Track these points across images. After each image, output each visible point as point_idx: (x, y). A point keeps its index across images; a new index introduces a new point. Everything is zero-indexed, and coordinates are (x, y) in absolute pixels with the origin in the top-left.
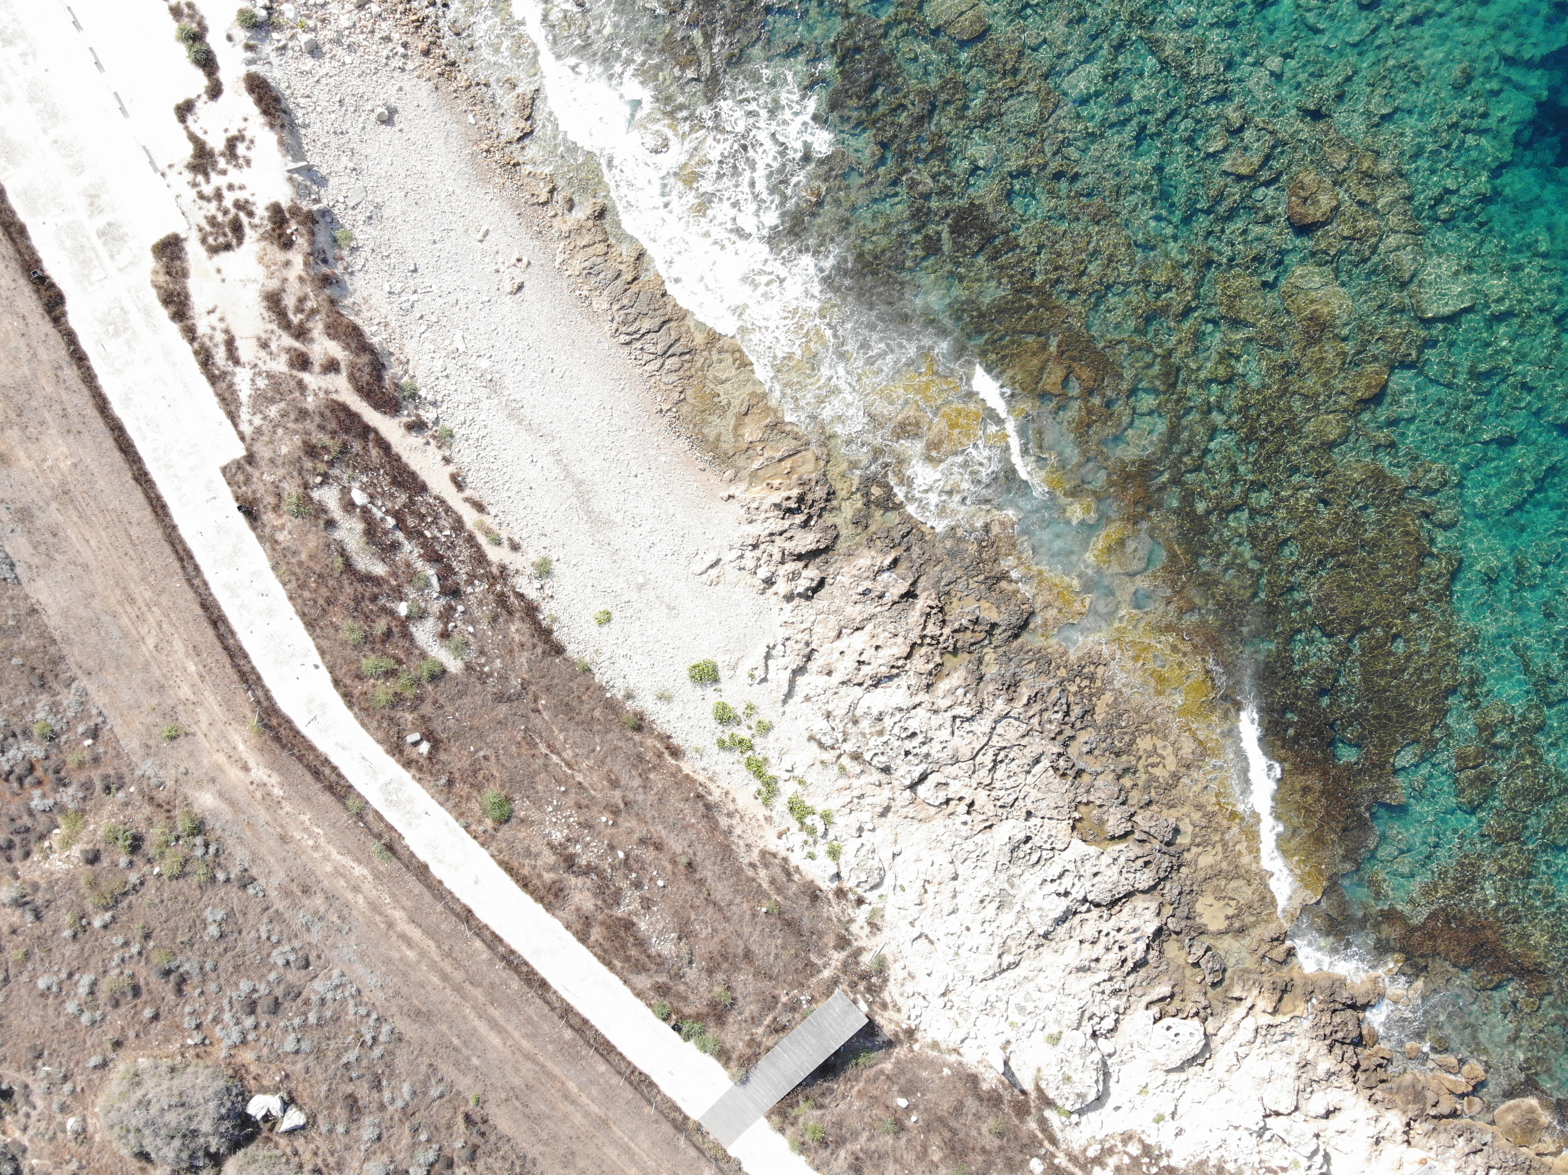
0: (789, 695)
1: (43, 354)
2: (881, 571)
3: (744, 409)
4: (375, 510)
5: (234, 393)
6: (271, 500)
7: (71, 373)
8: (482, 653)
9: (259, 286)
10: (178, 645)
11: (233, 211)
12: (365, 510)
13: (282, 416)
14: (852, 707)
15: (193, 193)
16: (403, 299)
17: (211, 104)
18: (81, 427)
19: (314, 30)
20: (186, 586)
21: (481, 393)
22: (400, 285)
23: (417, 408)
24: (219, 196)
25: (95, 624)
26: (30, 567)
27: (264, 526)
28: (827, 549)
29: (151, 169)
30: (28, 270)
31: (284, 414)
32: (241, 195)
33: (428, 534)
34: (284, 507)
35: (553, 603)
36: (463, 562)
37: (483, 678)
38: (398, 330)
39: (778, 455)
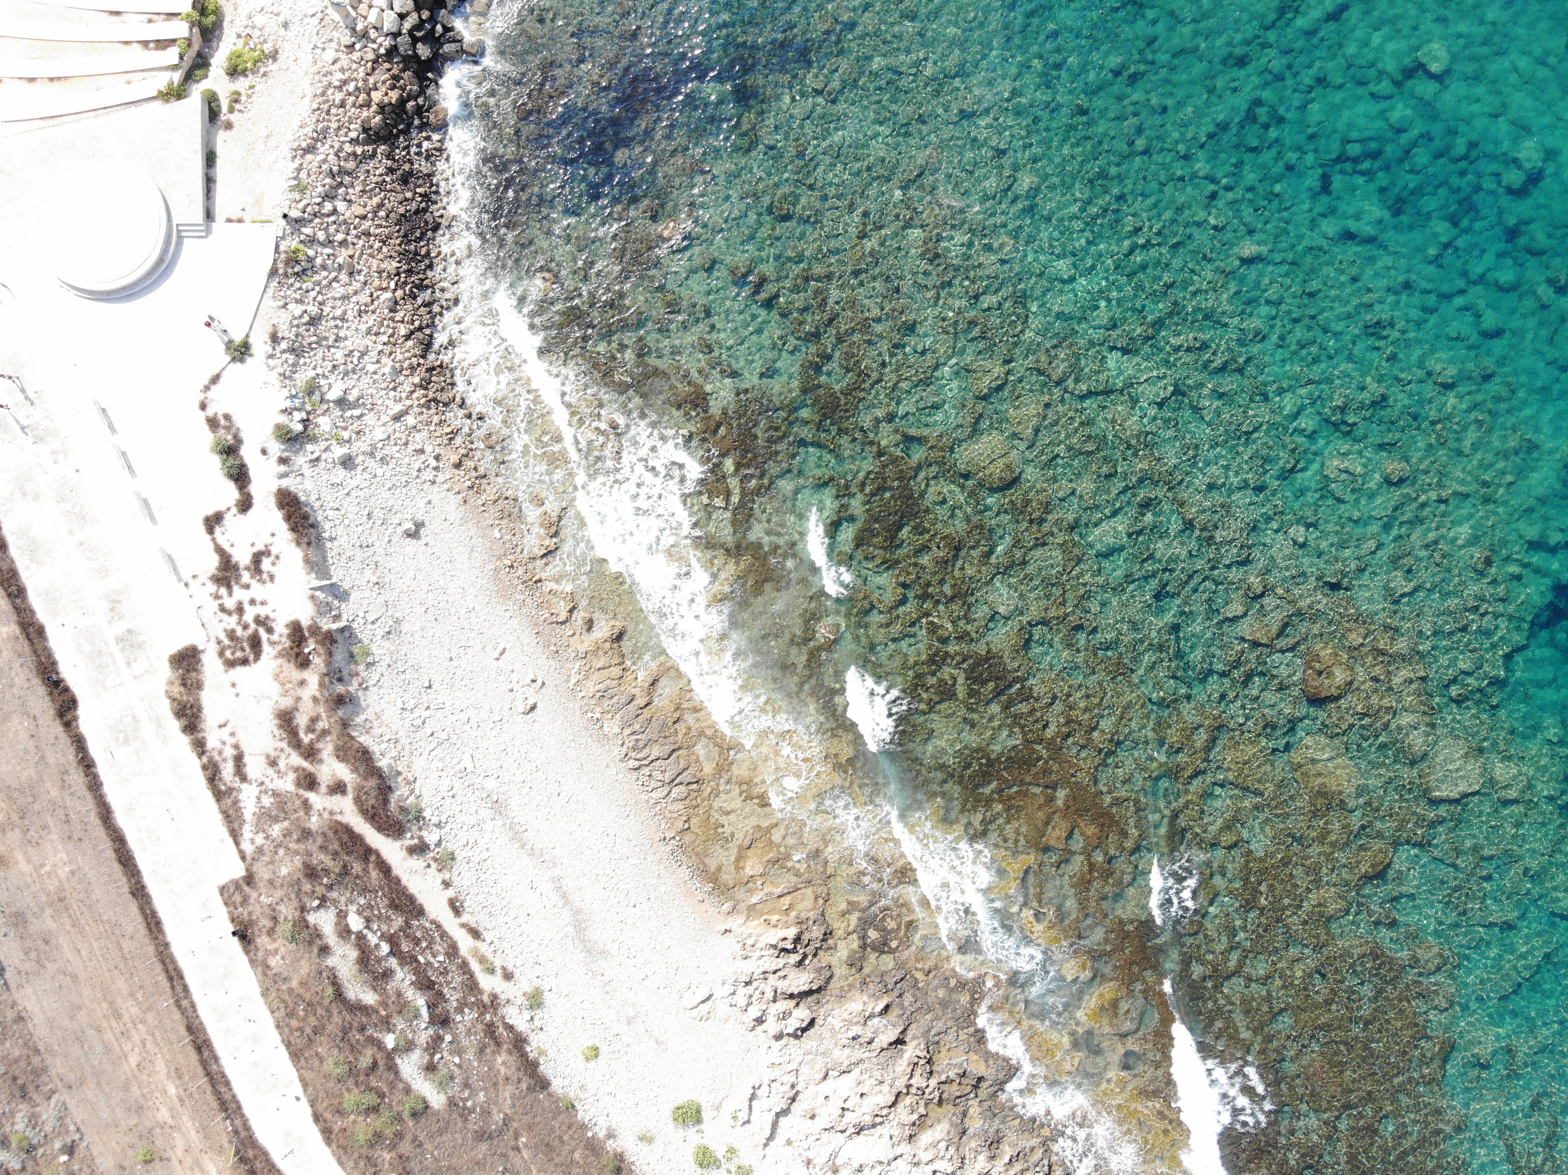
0: (771, 1138)
1: (51, 758)
2: (871, 1016)
3: (747, 843)
4: (370, 936)
5: (238, 810)
6: (266, 923)
7: (77, 778)
8: (466, 1085)
9: (272, 704)
10: (160, 1066)
11: (253, 626)
12: (360, 937)
13: (285, 836)
14: (834, 1155)
15: (215, 605)
16: (415, 715)
17: (241, 517)
18: (81, 834)
19: (349, 441)
20: (174, 1008)
21: (486, 814)
22: (413, 701)
23: (420, 829)
24: (240, 610)
25: (79, 1038)
26: (19, 972)
27: (257, 949)
28: (819, 990)
29: (174, 577)
30: (43, 673)
31: (287, 834)
32: (262, 611)
33: (421, 959)
34: (280, 929)
35: (541, 1035)
36: (455, 988)
37: (465, 1114)
38: (407, 747)
39: (778, 891)
